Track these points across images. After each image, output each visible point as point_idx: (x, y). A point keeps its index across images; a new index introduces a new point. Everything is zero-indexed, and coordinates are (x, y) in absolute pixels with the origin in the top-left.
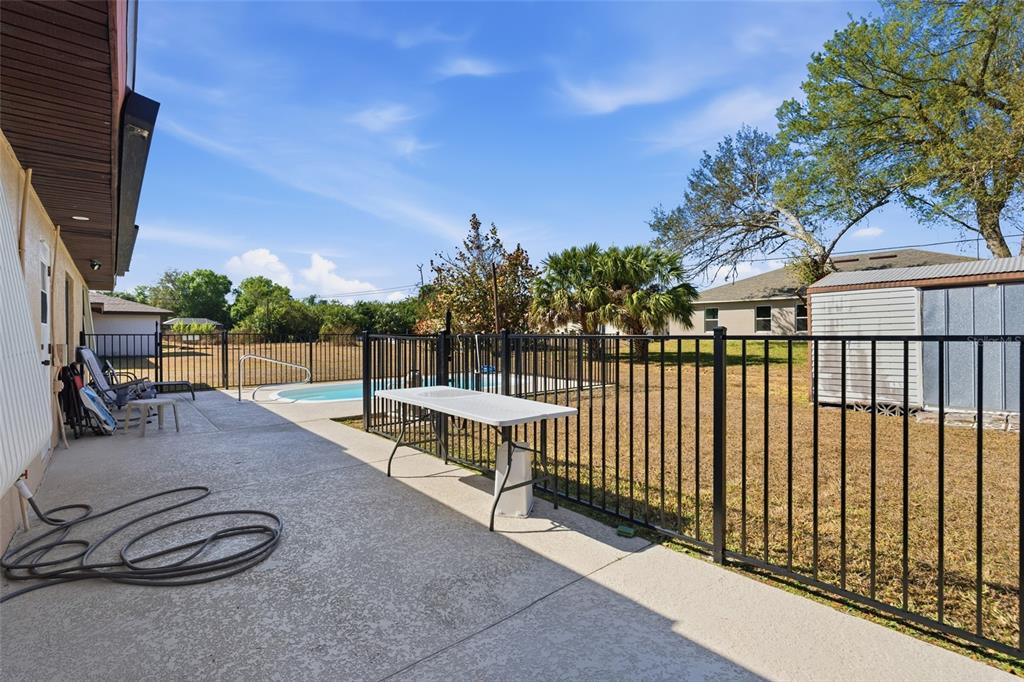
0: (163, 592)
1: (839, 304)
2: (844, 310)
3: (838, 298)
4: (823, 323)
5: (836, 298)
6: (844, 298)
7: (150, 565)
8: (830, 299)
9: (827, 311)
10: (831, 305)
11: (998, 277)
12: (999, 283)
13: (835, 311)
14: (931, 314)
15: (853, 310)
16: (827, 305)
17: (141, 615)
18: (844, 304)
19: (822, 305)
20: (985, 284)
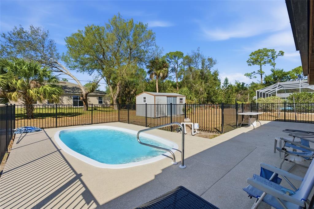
11: (172, 96)
14: (168, 100)
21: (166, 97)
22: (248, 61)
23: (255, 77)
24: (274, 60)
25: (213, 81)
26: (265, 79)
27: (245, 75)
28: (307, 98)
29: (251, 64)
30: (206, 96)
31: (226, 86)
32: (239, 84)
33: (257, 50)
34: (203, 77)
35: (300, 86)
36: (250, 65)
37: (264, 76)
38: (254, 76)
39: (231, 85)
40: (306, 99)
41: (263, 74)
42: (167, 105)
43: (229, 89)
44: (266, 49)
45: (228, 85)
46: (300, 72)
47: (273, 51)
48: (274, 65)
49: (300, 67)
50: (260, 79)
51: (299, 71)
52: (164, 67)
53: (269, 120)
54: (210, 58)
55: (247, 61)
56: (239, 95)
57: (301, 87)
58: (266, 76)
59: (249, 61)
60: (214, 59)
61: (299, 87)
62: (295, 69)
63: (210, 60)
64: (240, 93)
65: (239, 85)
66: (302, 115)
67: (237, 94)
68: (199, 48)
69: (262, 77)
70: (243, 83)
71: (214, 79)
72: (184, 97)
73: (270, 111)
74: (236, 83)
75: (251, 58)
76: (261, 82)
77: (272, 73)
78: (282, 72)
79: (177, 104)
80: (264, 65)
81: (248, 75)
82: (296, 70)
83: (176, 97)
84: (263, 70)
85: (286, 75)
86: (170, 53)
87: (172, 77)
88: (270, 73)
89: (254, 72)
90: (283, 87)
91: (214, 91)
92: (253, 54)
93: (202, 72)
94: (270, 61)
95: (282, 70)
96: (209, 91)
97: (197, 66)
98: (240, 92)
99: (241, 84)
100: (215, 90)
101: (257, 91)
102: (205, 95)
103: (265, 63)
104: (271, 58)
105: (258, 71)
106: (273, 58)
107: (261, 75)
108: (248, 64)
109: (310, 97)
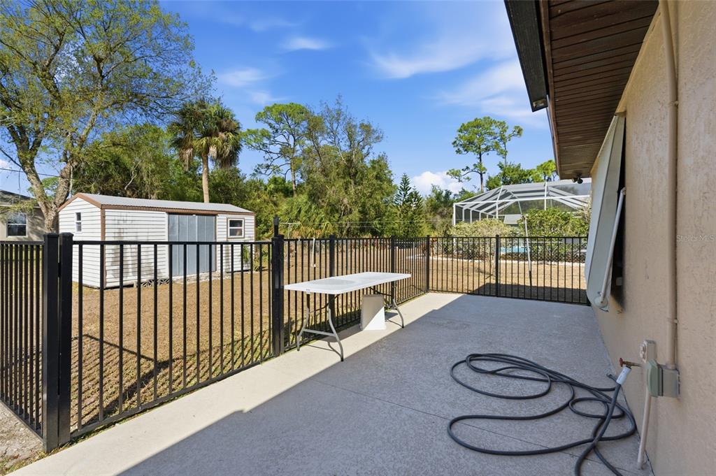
0: (536, 362)
1: (125, 218)
2: (128, 222)
3: (124, 214)
4: (113, 231)
5: (123, 214)
6: (129, 214)
7: (536, 376)
8: (119, 214)
9: (116, 222)
10: (119, 218)
11: (196, 212)
12: (197, 214)
13: (121, 222)
14: (173, 227)
15: (134, 223)
16: (117, 218)
17: (546, 359)
18: (128, 218)
19: (113, 218)
20: (191, 214)
21: (166, 215)
22: (455, 142)
23: (468, 179)
24: (504, 143)
25: (374, 181)
26: (488, 182)
27: (448, 173)
28: (559, 225)
29: (461, 149)
30: (357, 219)
31: (405, 196)
32: (440, 194)
33: (473, 120)
34: (351, 171)
35: (546, 193)
36: (458, 151)
37: (485, 177)
38: (466, 176)
39: (415, 193)
40: (557, 225)
41: (484, 173)
42: (171, 244)
43: (411, 201)
44: (489, 118)
45: (409, 192)
46: (550, 171)
47: (502, 125)
48: (504, 153)
49: (550, 161)
50: (479, 185)
51: (547, 170)
52: (223, 130)
53: (457, 292)
54: (366, 123)
55: (453, 142)
56: (438, 217)
57: (548, 195)
58: (489, 178)
59: (457, 142)
60: (374, 127)
61: (544, 196)
62: (542, 165)
63: (367, 129)
64: (441, 213)
65: (439, 196)
66: (548, 268)
67: (434, 215)
68: (340, 96)
69: (482, 179)
70: (448, 192)
71: (377, 177)
72: (247, 217)
73: (480, 257)
74: (433, 191)
75: (461, 137)
76: (480, 190)
77: (502, 172)
78: (517, 170)
79: (218, 240)
80: (486, 153)
81: (455, 174)
82: (544, 168)
83: (215, 215)
84: (483, 165)
85: (526, 175)
86: (274, 107)
87: (281, 168)
88: (498, 171)
89: (467, 168)
90: (510, 197)
91: (377, 207)
92: (463, 129)
93: (349, 160)
94: (496, 147)
95: (519, 166)
96: (364, 206)
97: (337, 142)
98: (440, 210)
99: (444, 194)
100: (378, 205)
101: (456, 206)
102: (356, 215)
103: (487, 149)
104: (499, 138)
105: (475, 165)
106: (503, 139)
107: (481, 174)
108: (456, 149)
109: (564, 222)
